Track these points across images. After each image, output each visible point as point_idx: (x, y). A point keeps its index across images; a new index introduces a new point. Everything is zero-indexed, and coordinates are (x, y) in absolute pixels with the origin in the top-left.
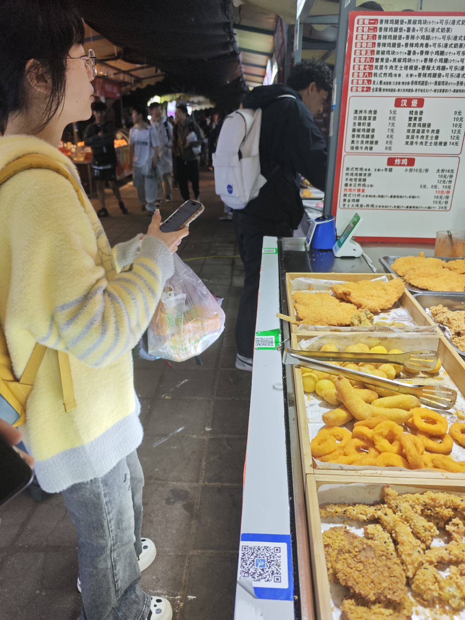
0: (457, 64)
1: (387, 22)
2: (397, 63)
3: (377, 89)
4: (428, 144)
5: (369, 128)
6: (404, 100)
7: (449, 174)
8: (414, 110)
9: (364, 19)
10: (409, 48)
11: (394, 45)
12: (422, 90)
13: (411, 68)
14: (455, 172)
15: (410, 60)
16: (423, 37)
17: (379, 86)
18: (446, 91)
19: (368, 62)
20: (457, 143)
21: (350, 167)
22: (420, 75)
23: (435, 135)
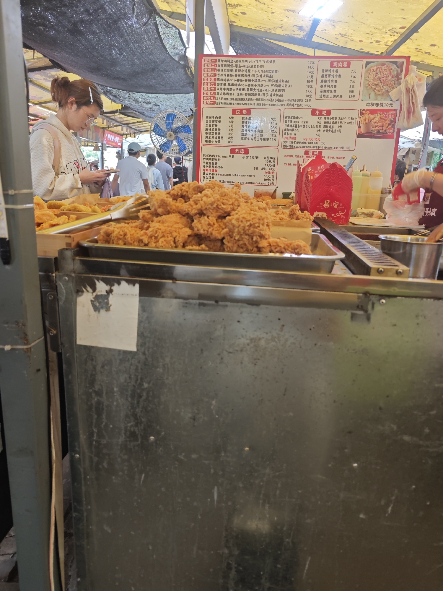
0: (269, 88)
1: (222, 61)
2: (231, 87)
3: (219, 102)
4: (256, 139)
5: (216, 128)
6: (238, 110)
7: (273, 160)
8: (245, 116)
9: (208, 59)
10: (238, 77)
11: (228, 75)
12: (248, 104)
13: (240, 90)
14: (276, 159)
15: (239, 85)
16: (246, 71)
17: (221, 101)
18: (264, 105)
19: (212, 86)
20: (275, 139)
21: (206, 154)
22: (246, 94)
23: (260, 134)
